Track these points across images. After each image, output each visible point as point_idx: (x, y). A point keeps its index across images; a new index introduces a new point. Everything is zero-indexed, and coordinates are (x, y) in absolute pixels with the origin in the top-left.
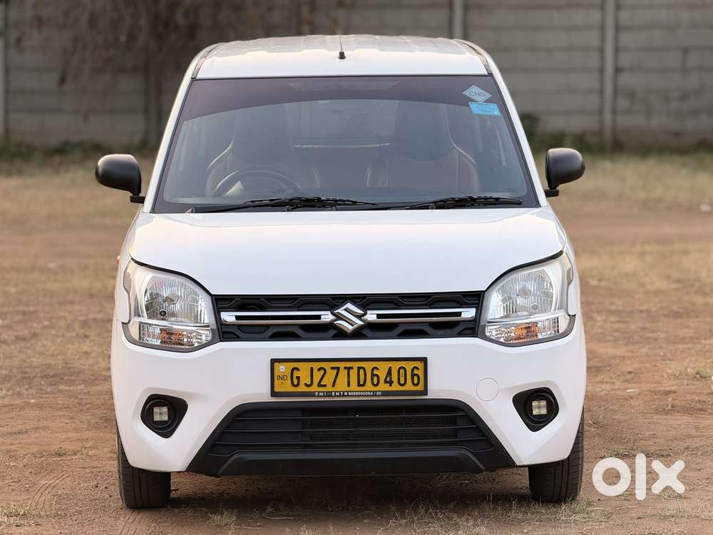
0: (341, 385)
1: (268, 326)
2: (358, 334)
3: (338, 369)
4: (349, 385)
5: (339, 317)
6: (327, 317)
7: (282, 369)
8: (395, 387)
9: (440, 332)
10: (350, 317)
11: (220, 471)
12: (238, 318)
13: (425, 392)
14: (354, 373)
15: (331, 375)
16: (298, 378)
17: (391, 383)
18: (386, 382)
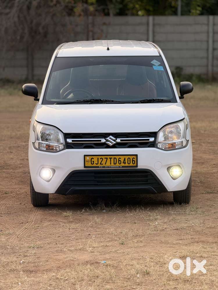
0: (108, 164)
1: (83, 144)
2: (114, 146)
3: (107, 158)
4: (111, 164)
6: (103, 140)
7: (88, 158)
8: (127, 165)
9: (142, 146)
10: (111, 141)
11: (67, 193)
12: (73, 141)
13: (137, 166)
14: (112, 160)
15: (105, 160)
16: (93, 161)
17: (125, 163)
18: (123, 163)
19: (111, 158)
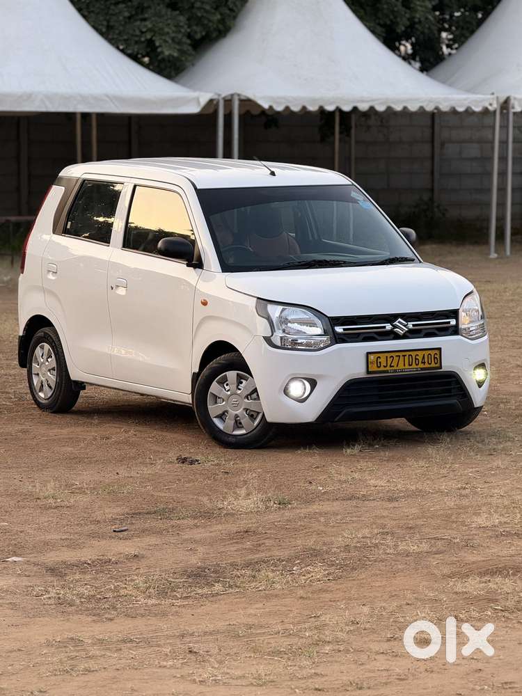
0: (401, 366)
1: (359, 334)
2: (405, 337)
3: (399, 356)
4: (404, 365)
5: (395, 327)
6: (389, 327)
7: (372, 357)
8: (427, 365)
9: (443, 333)
10: (402, 326)
11: (336, 420)
12: (344, 329)
13: (441, 367)
14: (407, 358)
15: (396, 359)
16: (380, 362)
17: (424, 363)
18: (422, 362)
19: (404, 356)
